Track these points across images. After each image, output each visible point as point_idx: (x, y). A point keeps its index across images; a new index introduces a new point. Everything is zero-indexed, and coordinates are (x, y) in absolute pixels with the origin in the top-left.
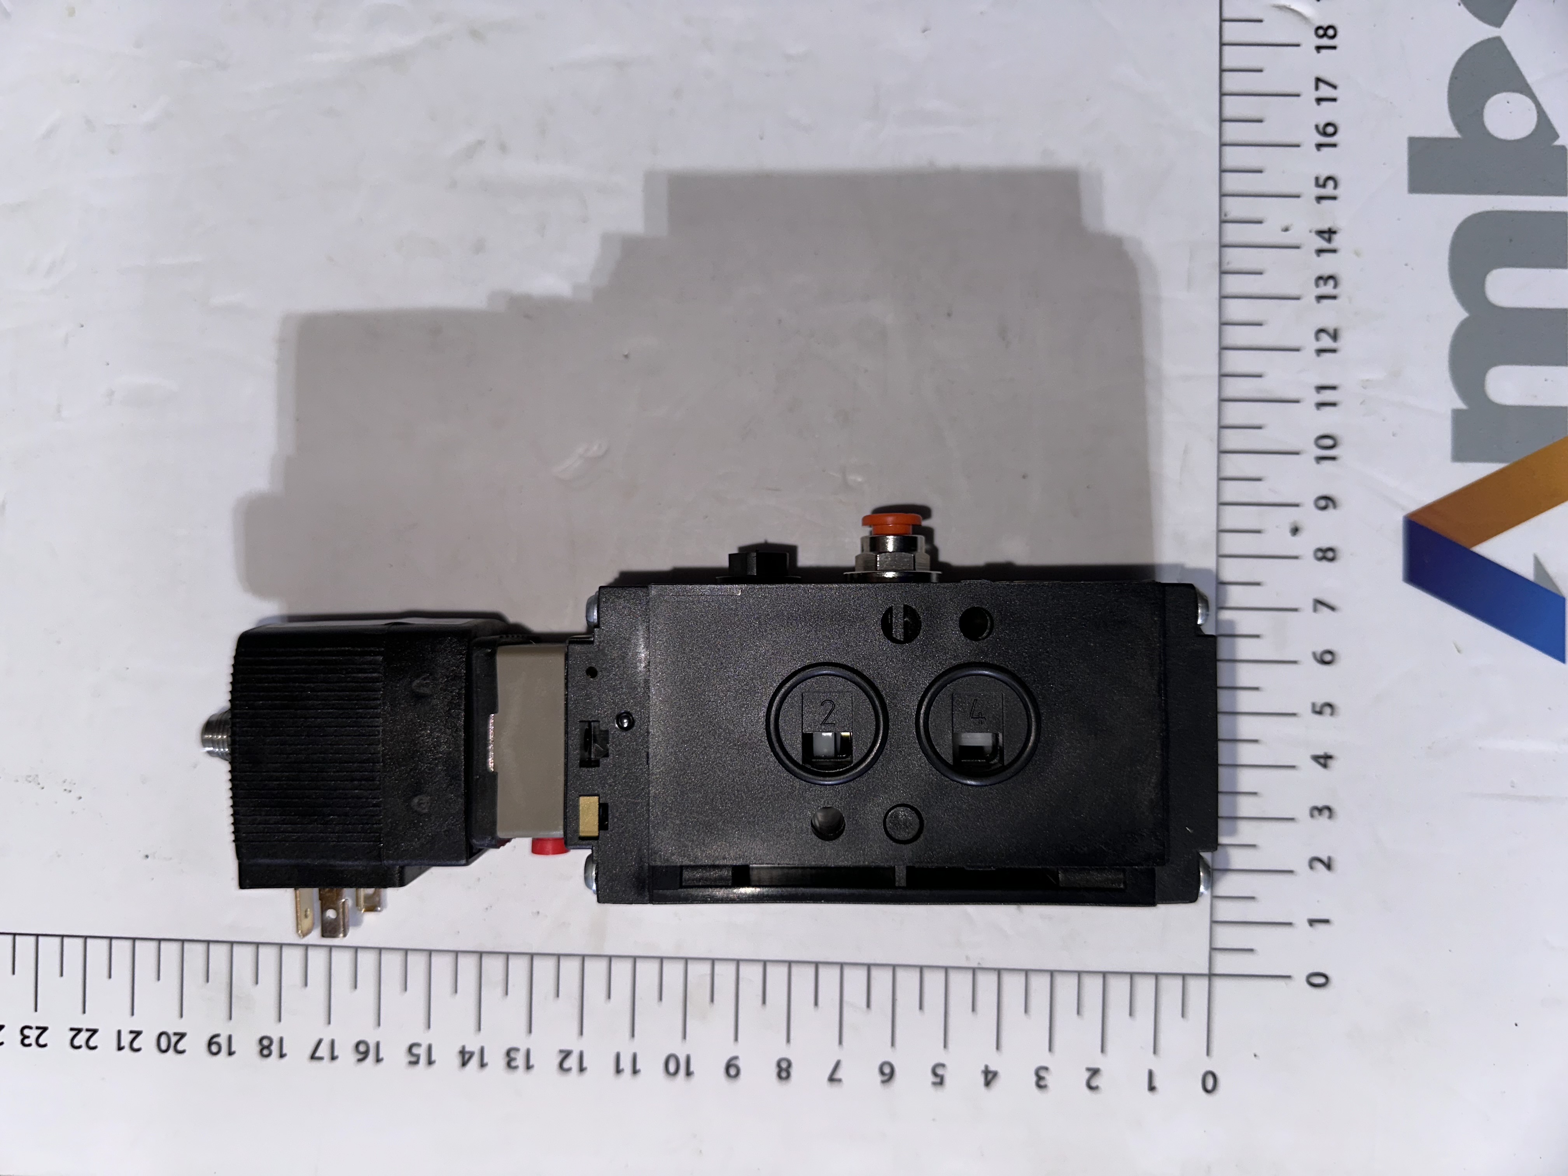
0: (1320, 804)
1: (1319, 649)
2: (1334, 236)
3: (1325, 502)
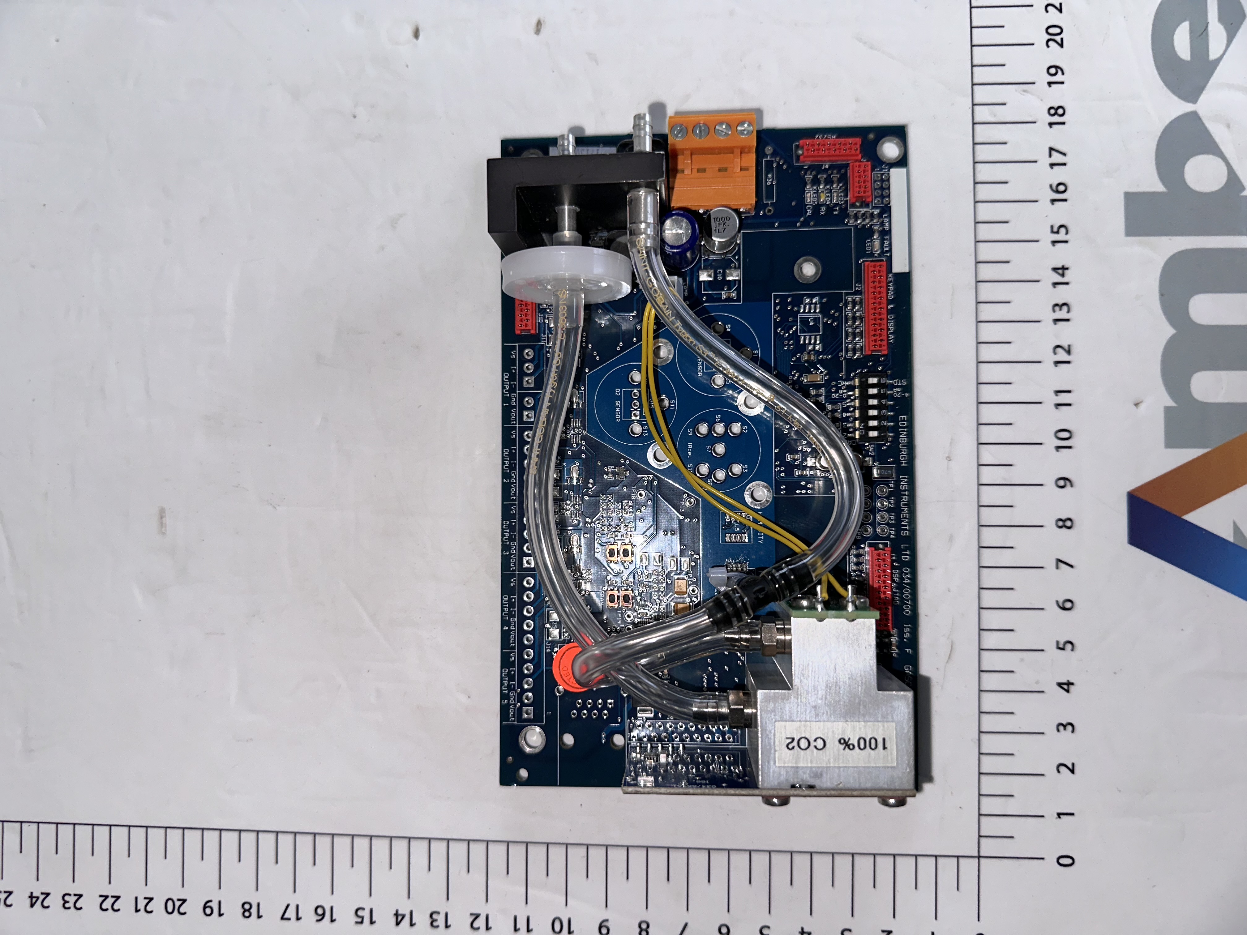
0: (1064, 721)
1: (1061, 598)
2: (1066, 272)
3: (1064, 482)
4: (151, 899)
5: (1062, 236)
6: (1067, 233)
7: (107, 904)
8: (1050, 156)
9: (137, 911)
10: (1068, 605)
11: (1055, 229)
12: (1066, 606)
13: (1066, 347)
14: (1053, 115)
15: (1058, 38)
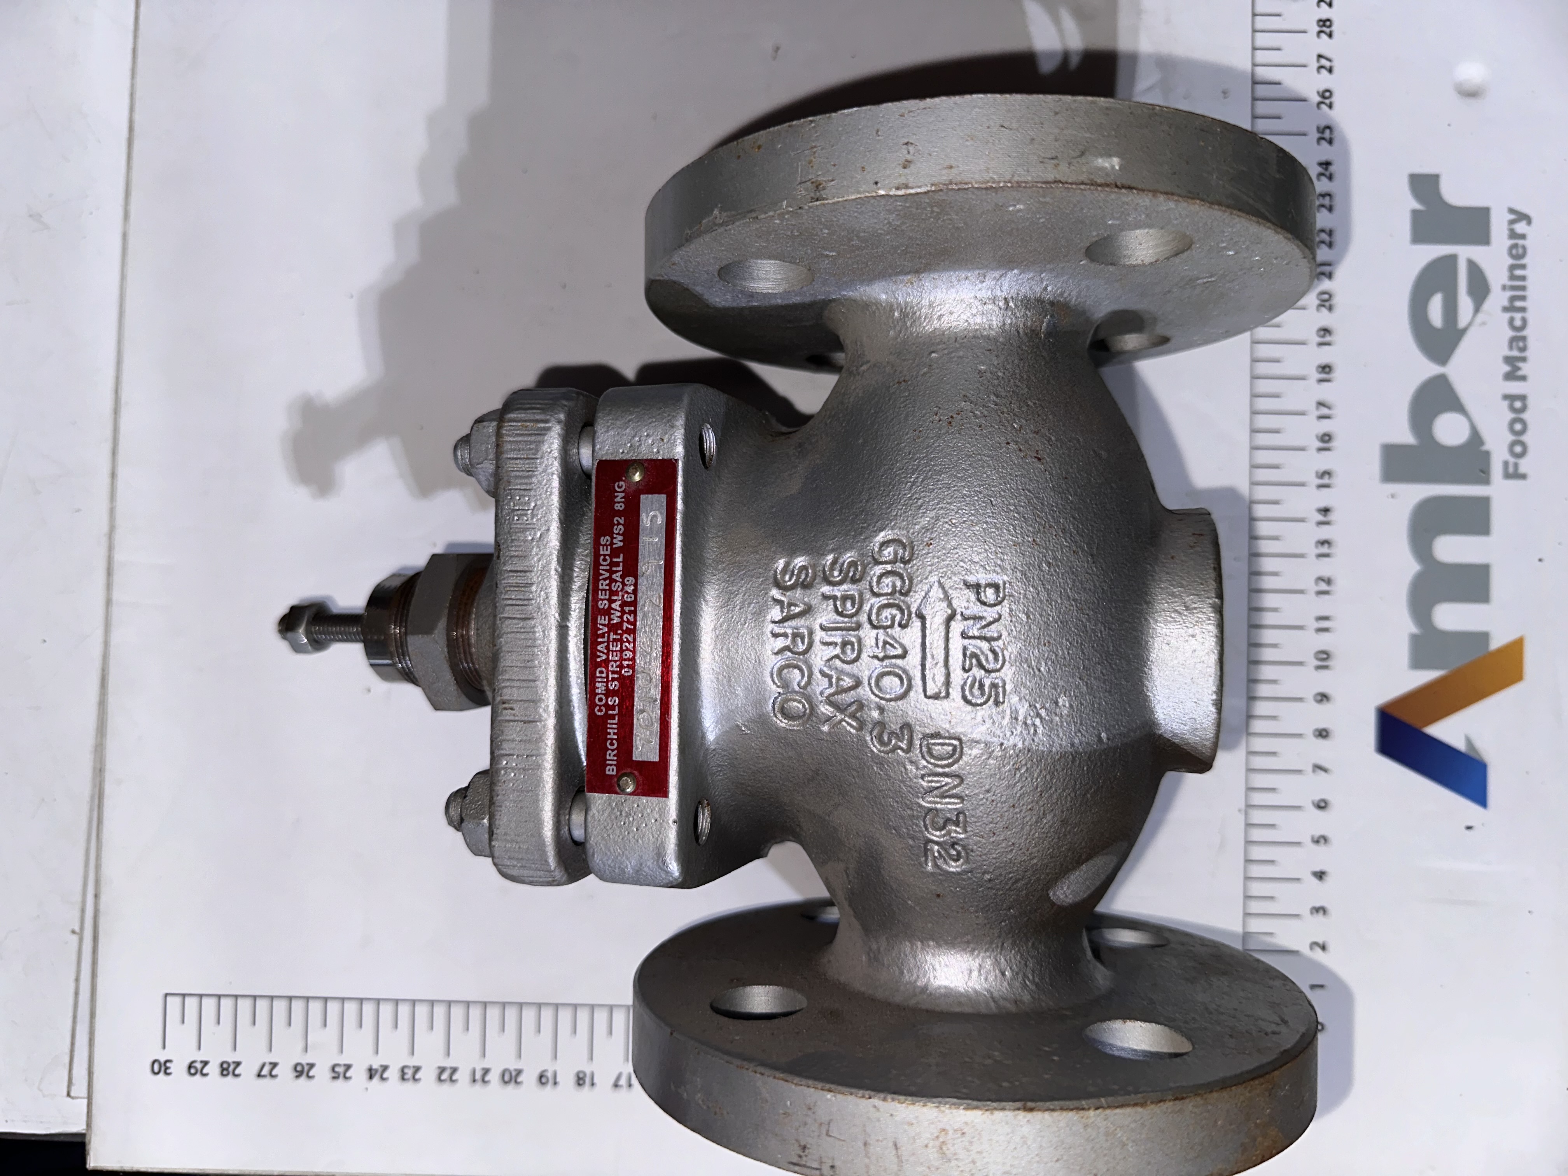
0: (1318, 905)
1: (1317, 798)
2: (1329, 513)
3: (1323, 698)
4: (486, 1071)
5: (1326, 481)
6: (1329, 478)
7: (445, 1076)
8: (1317, 408)
9: (474, 1081)
10: (1323, 804)
11: (1320, 474)
12: (1322, 805)
13: (1326, 579)
14: (1320, 373)
15: (1327, 304)
